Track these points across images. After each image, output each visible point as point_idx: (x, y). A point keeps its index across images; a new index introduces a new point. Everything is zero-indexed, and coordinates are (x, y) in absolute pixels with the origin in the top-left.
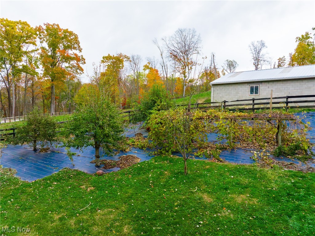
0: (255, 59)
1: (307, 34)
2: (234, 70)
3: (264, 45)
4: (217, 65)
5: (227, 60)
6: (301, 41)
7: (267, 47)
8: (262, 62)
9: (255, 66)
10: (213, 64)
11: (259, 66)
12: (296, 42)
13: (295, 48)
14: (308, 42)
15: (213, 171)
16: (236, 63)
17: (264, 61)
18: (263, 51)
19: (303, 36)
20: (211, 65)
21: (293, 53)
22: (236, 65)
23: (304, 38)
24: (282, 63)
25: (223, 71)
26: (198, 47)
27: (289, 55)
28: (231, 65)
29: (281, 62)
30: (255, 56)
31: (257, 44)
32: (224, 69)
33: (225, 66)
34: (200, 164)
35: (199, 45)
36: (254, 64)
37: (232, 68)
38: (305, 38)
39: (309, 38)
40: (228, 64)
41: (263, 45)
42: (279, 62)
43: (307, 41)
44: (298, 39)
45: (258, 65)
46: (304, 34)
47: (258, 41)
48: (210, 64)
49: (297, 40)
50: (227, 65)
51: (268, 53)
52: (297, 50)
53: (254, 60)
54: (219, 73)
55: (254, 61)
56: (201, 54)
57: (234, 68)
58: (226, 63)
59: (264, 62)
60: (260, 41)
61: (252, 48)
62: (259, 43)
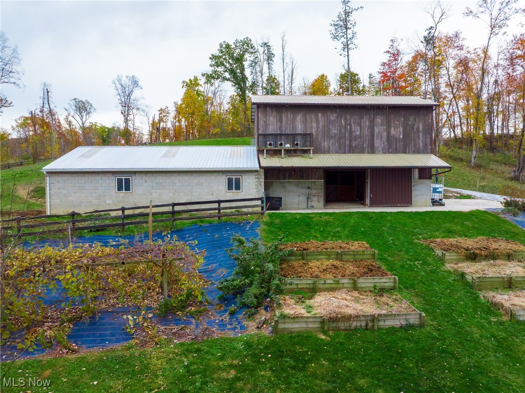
0: (124, 105)
1: (196, 79)
2: (87, 117)
3: (137, 83)
4: (55, 108)
5: (75, 99)
6: (188, 87)
7: (141, 88)
8: (134, 111)
9: (124, 116)
10: (46, 106)
11: (131, 117)
12: (183, 87)
13: (182, 98)
14: (197, 91)
15: (59, 382)
16: (91, 106)
17: (138, 109)
18: (136, 94)
19: (190, 81)
20: (43, 107)
21: (180, 102)
22: (92, 110)
23: (192, 84)
24: (164, 116)
25: (67, 118)
26: (13, 71)
27: (173, 105)
28: (82, 107)
29: (163, 114)
30: (123, 100)
31: (127, 80)
32: (69, 115)
33: (71, 109)
34: (31, 371)
35: (15, 68)
36: (122, 114)
37: (85, 114)
38: (194, 85)
39: (198, 85)
40: (76, 106)
41: (135, 83)
42: (160, 114)
43: (196, 88)
44: (185, 84)
45: (128, 115)
46: (192, 78)
47: (127, 77)
48: (42, 105)
49: (183, 86)
50: (74, 108)
51: (143, 98)
52: (183, 100)
53: (123, 107)
54: (59, 122)
55: (121, 108)
56: (21, 86)
57: (89, 113)
58: (73, 103)
59: (138, 112)
60: (131, 76)
61: (119, 86)
62: (129, 80)
